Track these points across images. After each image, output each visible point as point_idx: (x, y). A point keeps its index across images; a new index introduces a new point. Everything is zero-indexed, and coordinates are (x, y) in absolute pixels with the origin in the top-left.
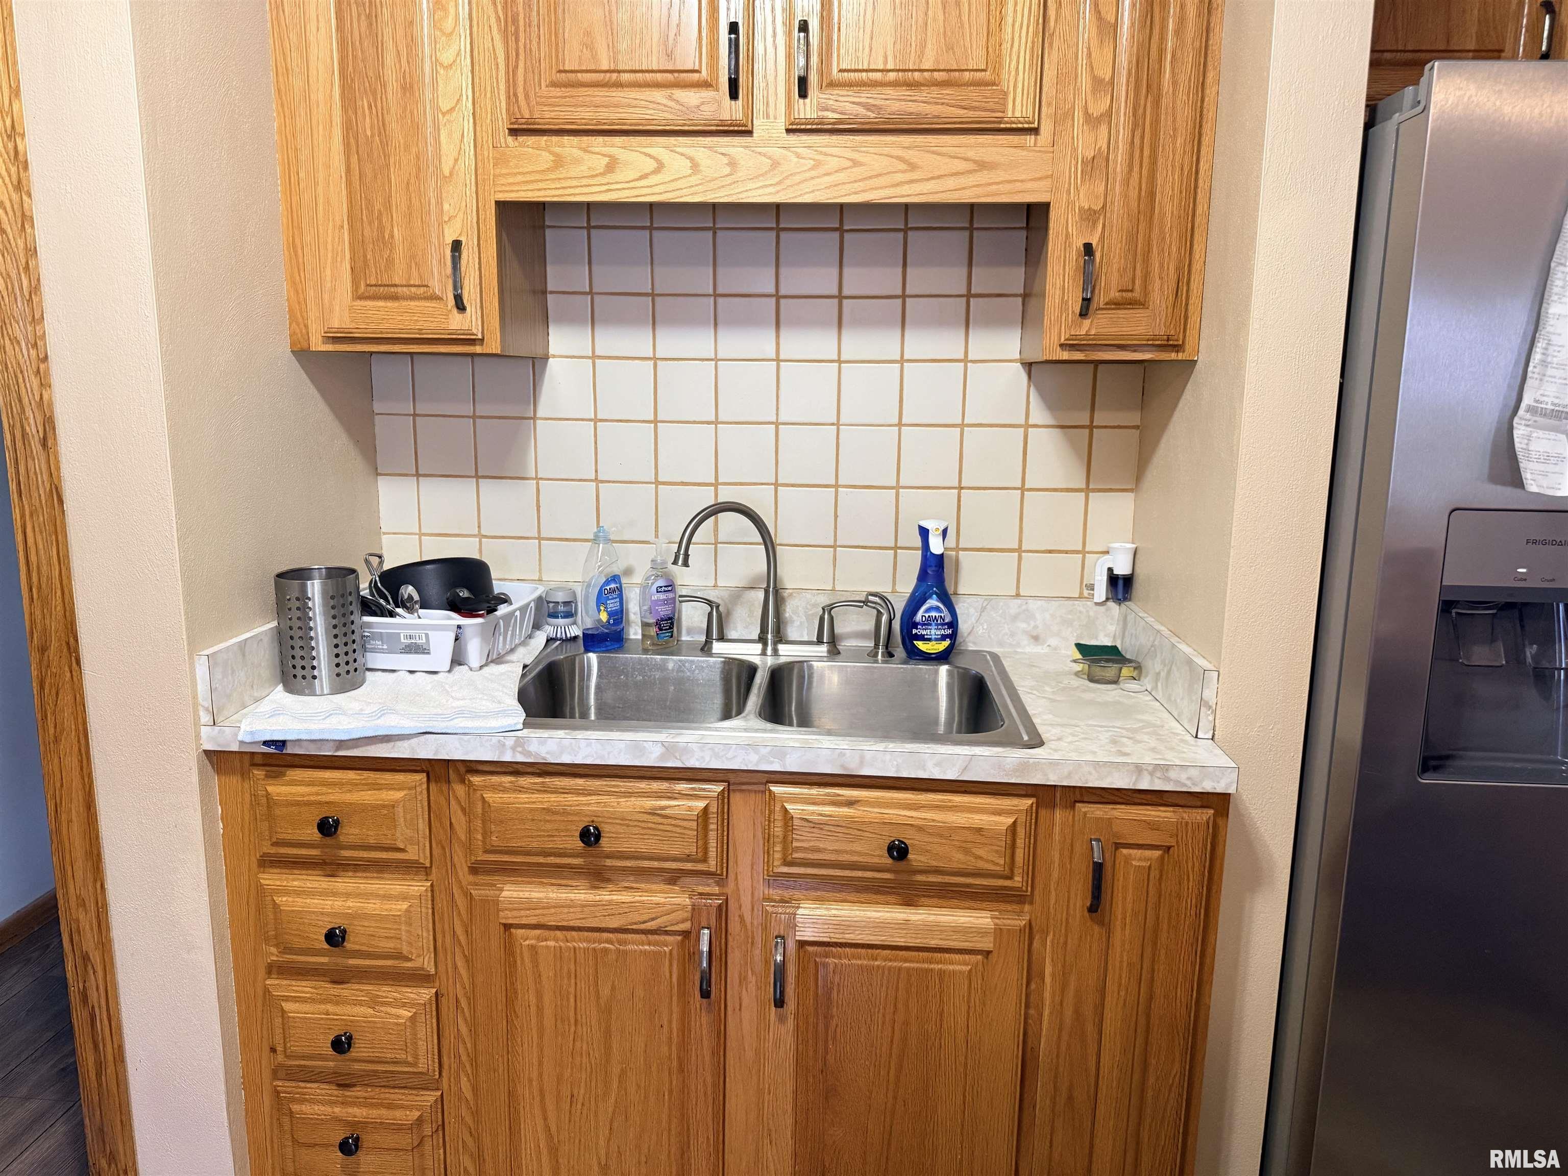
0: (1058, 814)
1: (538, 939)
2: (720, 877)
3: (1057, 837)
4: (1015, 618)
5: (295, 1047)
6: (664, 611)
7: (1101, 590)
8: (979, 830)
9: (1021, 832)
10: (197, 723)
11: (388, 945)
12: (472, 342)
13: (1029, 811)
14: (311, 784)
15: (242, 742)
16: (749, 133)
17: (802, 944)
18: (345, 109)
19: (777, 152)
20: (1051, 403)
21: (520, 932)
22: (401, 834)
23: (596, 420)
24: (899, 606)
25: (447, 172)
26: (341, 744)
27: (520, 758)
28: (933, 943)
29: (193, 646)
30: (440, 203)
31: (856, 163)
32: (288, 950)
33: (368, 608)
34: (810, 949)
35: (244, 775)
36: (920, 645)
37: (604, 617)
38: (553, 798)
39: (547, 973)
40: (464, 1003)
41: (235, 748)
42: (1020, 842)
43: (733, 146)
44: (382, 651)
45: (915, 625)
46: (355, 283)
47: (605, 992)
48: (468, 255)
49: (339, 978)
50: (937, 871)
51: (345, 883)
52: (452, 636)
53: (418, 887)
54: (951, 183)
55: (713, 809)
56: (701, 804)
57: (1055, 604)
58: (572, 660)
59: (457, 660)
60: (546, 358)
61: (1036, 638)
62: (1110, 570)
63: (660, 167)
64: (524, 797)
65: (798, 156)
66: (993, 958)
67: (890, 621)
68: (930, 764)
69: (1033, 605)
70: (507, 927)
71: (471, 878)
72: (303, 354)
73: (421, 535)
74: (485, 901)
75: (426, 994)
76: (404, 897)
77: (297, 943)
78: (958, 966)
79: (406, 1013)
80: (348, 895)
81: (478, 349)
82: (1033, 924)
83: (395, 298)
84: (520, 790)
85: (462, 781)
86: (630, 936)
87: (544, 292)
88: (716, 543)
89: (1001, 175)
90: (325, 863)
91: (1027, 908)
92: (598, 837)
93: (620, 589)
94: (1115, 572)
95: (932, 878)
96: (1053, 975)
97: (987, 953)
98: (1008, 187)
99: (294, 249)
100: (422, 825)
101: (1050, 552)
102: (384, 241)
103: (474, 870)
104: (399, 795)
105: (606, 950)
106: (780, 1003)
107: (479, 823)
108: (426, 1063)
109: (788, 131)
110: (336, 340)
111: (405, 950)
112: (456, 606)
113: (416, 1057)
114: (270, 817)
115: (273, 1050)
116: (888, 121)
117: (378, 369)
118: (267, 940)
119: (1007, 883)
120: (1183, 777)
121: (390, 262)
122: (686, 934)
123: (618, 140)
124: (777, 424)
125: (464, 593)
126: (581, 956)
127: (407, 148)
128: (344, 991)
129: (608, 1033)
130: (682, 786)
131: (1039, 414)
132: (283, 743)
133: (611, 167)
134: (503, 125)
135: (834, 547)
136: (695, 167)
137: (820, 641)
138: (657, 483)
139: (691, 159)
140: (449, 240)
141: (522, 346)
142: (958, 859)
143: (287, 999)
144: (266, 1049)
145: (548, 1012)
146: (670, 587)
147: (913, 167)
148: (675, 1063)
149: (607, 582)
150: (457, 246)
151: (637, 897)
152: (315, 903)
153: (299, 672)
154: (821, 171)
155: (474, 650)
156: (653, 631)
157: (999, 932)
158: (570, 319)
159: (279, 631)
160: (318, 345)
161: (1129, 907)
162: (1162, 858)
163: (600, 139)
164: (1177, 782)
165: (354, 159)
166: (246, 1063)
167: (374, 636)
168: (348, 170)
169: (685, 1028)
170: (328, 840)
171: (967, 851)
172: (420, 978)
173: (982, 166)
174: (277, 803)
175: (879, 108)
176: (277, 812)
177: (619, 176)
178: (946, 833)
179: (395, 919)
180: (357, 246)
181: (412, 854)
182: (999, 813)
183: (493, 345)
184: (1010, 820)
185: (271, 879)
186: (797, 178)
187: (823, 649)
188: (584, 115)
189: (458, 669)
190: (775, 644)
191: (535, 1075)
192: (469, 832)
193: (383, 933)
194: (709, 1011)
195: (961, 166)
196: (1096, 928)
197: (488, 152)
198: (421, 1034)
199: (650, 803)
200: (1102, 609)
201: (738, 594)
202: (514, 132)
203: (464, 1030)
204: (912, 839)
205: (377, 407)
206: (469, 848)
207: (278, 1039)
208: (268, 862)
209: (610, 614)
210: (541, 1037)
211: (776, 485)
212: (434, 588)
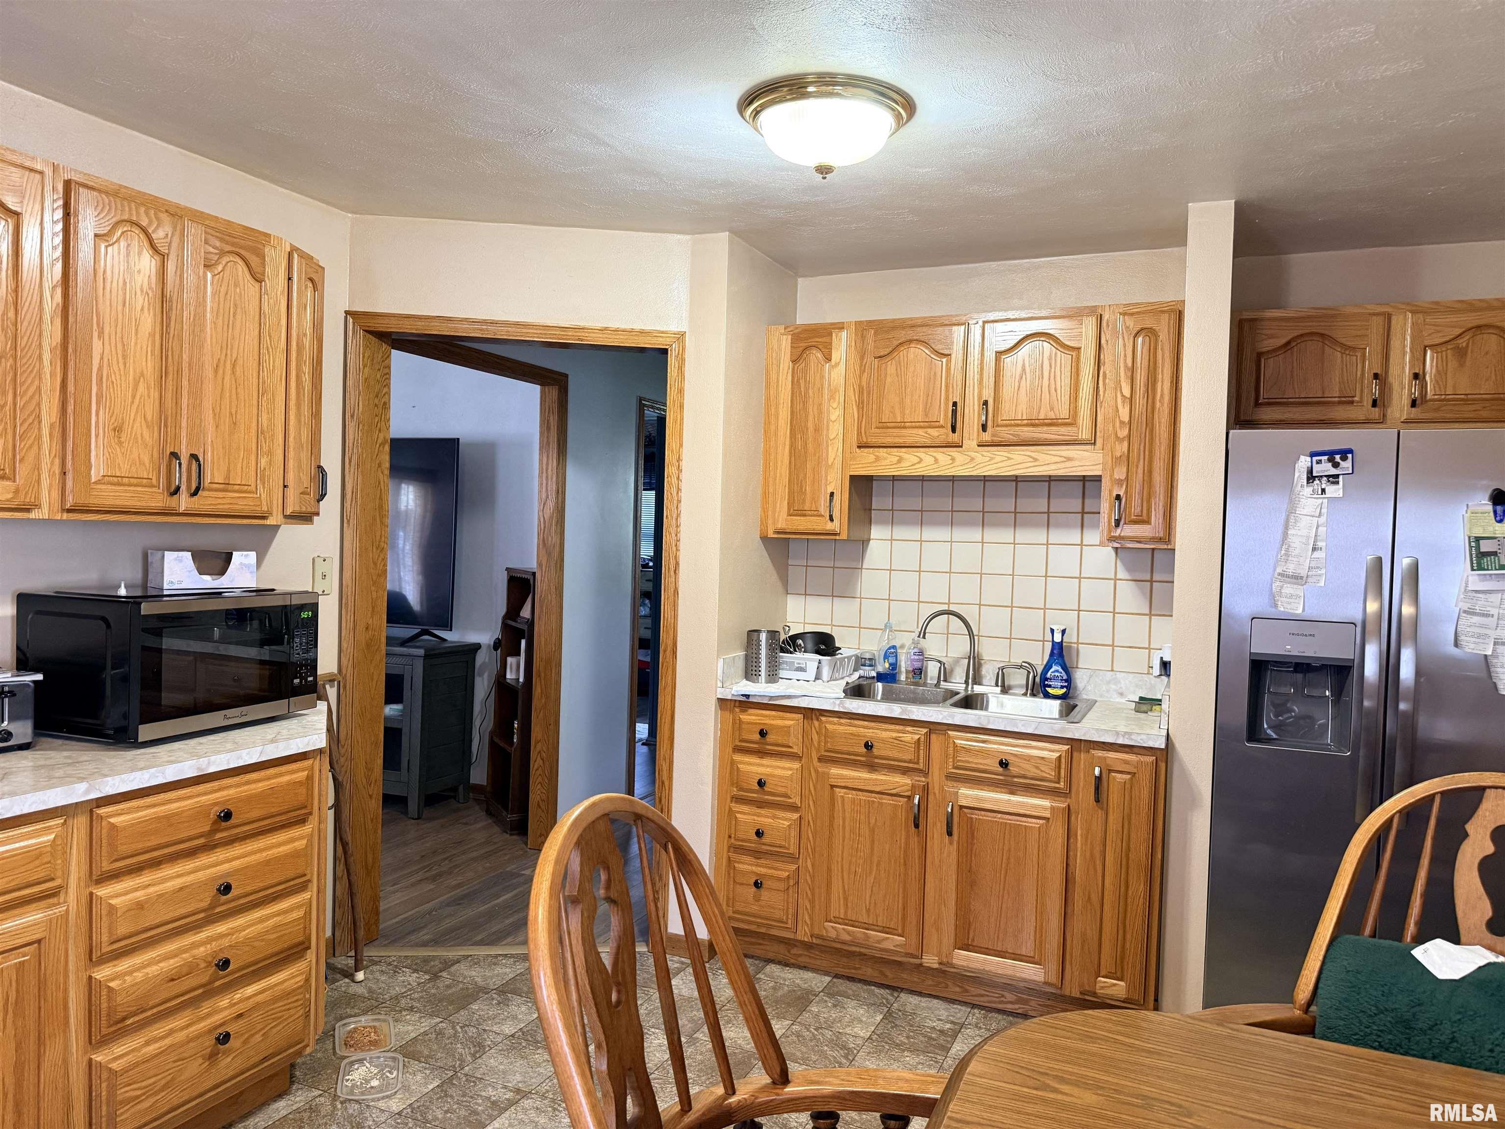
0: (1082, 755)
1: (845, 793)
2: (925, 773)
3: (1082, 766)
4: (1109, 682)
5: (741, 835)
6: (917, 665)
7: (1157, 670)
8: (1043, 758)
9: (1063, 760)
10: (716, 687)
11: (782, 790)
12: (835, 534)
13: (1067, 751)
14: (757, 715)
15: (733, 695)
16: (961, 447)
17: (961, 807)
18: (791, 438)
19: (973, 454)
20: (1129, 569)
21: (837, 790)
22: (792, 740)
23: (891, 570)
24: (1040, 670)
25: (830, 463)
26: (771, 698)
27: (842, 710)
28: (1022, 812)
29: (718, 656)
30: (826, 476)
31: (1009, 459)
32: (741, 789)
33: (783, 650)
34: (965, 810)
35: (732, 711)
36: (1049, 690)
37: (887, 665)
38: (854, 729)
39: (848, 808)
40: (812, 824)
41: (729, 697)
42: (1063, 766)
43: (953, 452)
44: (786, 670)
45: (1047, 679)
46: (789, 509)
47: (873, 821)
48: (837, 498)
49: (761, 804)
50: (1024, 777)
51: (766, 761)
52: (816, 664)
53: (796, 765)
54: (1053, 467)
55: (922, 739)
56: (917, 737)
57: (1131, 676)
58: (870, 685)
59: (818, 677)
60: (869, 540)
61: (1121, 694)
62: (1162, 658)
63: (921, 460)
64: (842, 728)
65: (983, 456)
66: (1051, 820)
67: (1034, 677)
68: (1020, 725)
69: (1119, 676)
70: (832, 786)
71: (818, 764)
72: (764, 539)
73: (805, 623)
74: (824, 773)
75: (796, 816)
76: (790, 769)
77: (745, 786)
78: (1035, 823)
79: (787, 823)
80: (768, 766)
81: (837, 538)
82: (1071, 808)
83: (805, 515)
84: (841, 724)
85: (818, 720)
86: (884, 796)
87: (870, 510)
88: (948, 634)
89: (1077, 463)
90: (760, 752)
91: (1068, 800)
92: (872, 747)
93: (896, 653)
94: (1164, 659)
95: (1021, 780)
96: (1081, 835)
97: (1047, 819)
98: (1081, 468)
99: (765, 495)
100: (800, 737)
101: (1130, 647)
102: (802, 492)
103: (820, 760)
104: (792, 722)
105: (873, 801)
106: (950, 833)
107: (823, 738)
108: (793, 849)
109: (979, 446)
110: (779, 533)
111: (789, 793)
112: (819, 652)
113: (789, 845)
114: (740, 729)
115: (730, 837)
116: (1024, 441)
117: (792, 546)
118: (732, 784)
119: (1057, 785)
120: (1139, 738)
121: (804, 500)
122: (909, 797)
123: (903, 450)
124: (981, 574)
125: (823, 647)
126: (862, 802)
127: (815, 455)
128: (762, 811)
129: (873, 842)
130: (909, 729)
131: (1122, 574)
132: (748, 696)
133: (899, 461)
134: (855, 445)
135: (1010, 638)
136: (936, 460)
137: (997, 685)
138: (919, 602)
139: (935, 457)
140: (829, 491)
141: (858, 534)
142: (1033, 772)
143: (739, 812)
144: (727, 836)
145: (847, 828)
146: (921, 653)
147: (1036, 460)
148: (902, 861)
149: (890, 648)
150: (832, 494)
151: (888, 778)
152: (754, 769)
153: (754, 673)
154: (992, 462)
155: (826, 673)
156: (911, 676)
157: (1053, 808)
158: (882, 522)
159: (746, 655)
160: (771, 534)
161: (1115, 802)
162: (1131, 779)
163: (896, 449)
164: (1136, 741)
165: (793, 459)
166: (717, 844)
167: (784, 663)
168: (790, 462)
169: (907, 844)
170: (762, 741)
171: (1037, 768)
172: (794, 808)
173: (1069, 459)
174: (743, 722)
175: (1018, 435)
176: (743, 726)
177: (903, 465)
178: (1028, 758)
179: (786, 778)
180: (791, 493)
181: (795, 750)
182: (1053, 751)
183: (844, 536)
184: (1058, 755)
185: (738, 757)
186: (982, 465)
187: (999, 689)
188: (889, 440)
189: (817, 681)
190: (973, 684)
191: (840, 859)
192: (819, 742)
193: (780, 784)
194: (918, 836)
195: (1057, 459)
196: (1100, 811)
197: (848, 455)
198: (792, 835)
199: (895, 735)
200: (1158, 680)
201: (957, 661)
202: (859, 447)
203: (810, 835)
204: (1011, 759)
205: (790, 562)
206: (818, 750)
207: (733, 831)
208: (738, 750)
209: (890, 664)
210: (844, 841)
211: (980, 605)
212: (810, 645)
